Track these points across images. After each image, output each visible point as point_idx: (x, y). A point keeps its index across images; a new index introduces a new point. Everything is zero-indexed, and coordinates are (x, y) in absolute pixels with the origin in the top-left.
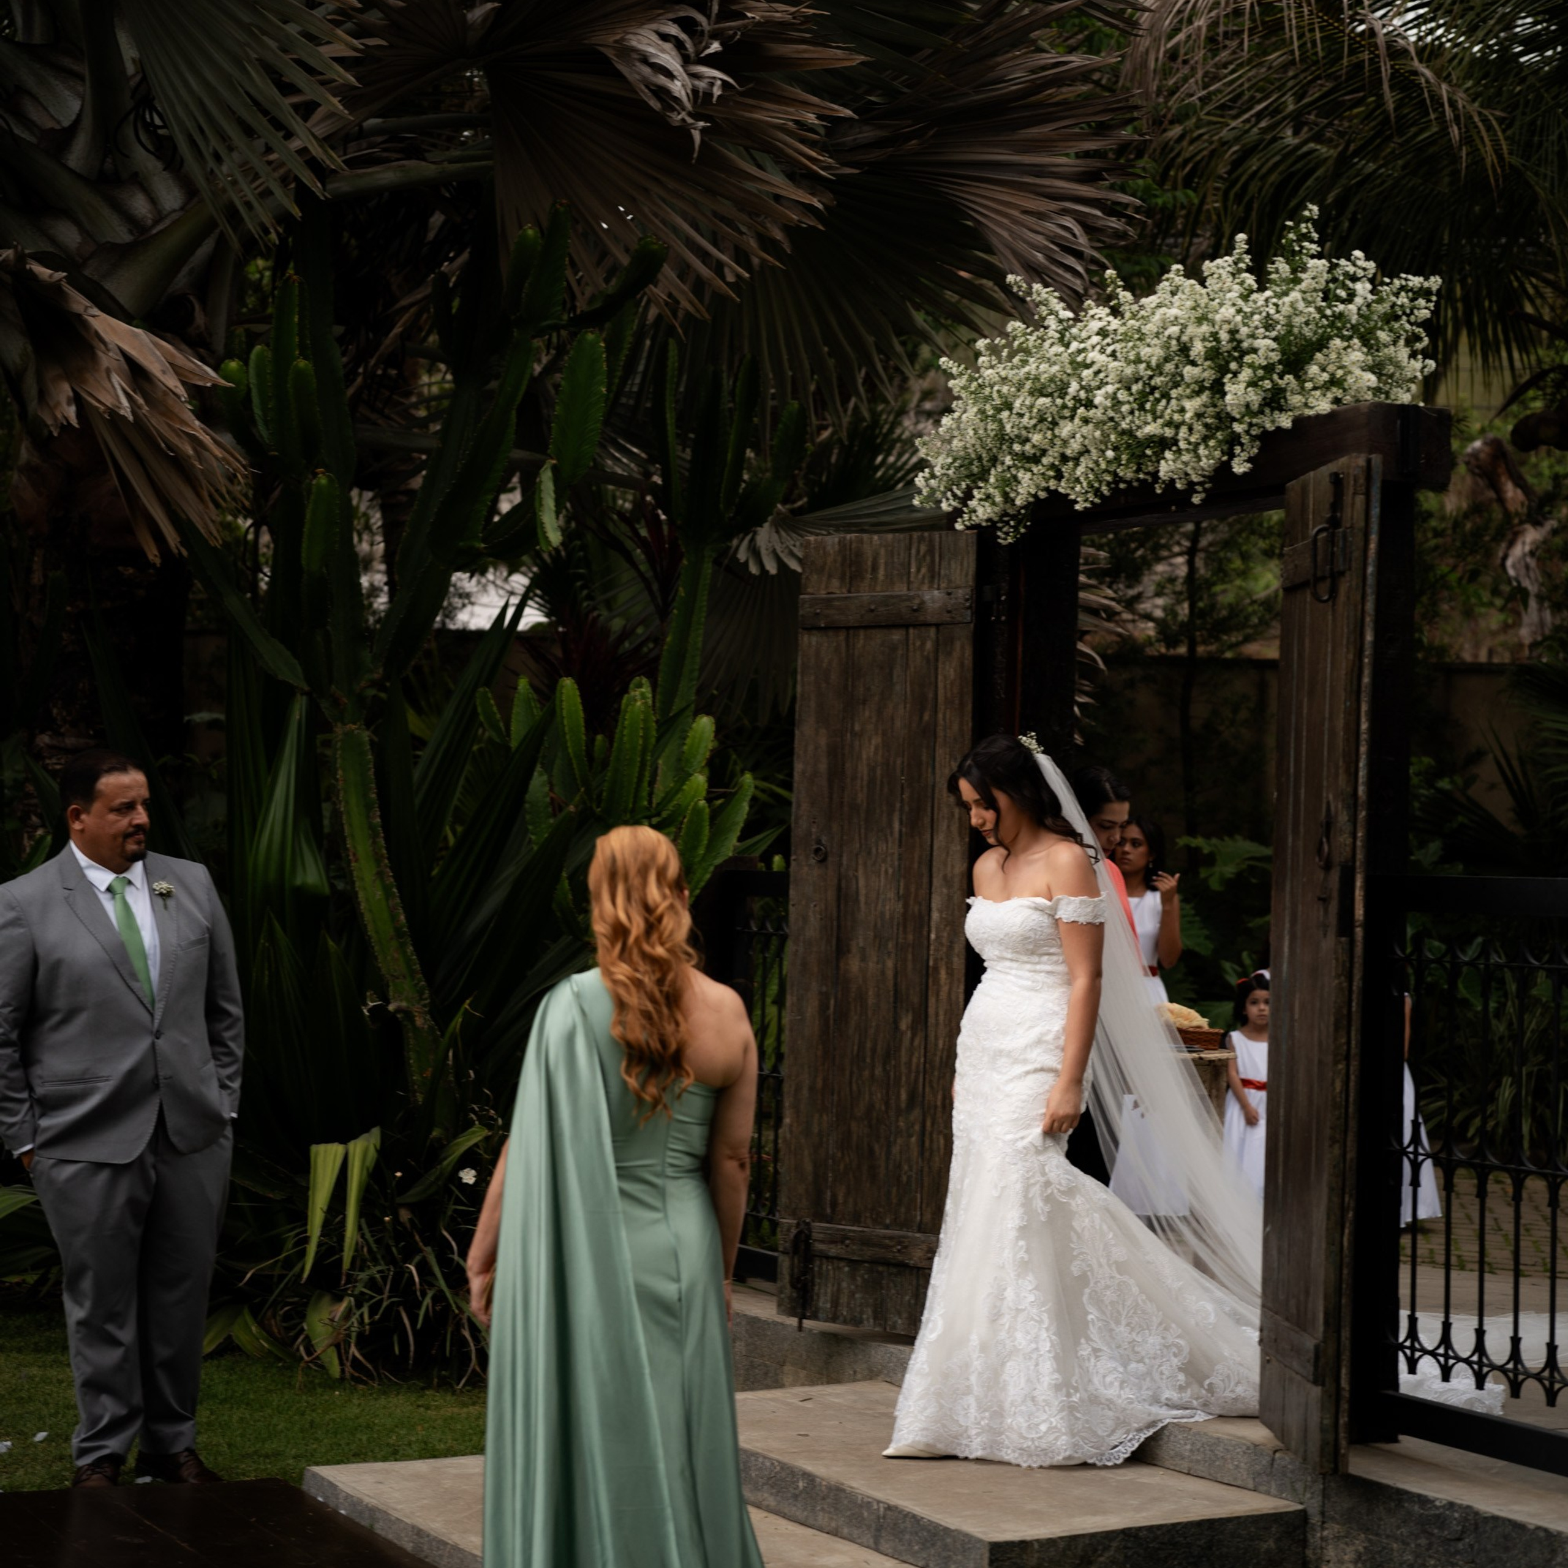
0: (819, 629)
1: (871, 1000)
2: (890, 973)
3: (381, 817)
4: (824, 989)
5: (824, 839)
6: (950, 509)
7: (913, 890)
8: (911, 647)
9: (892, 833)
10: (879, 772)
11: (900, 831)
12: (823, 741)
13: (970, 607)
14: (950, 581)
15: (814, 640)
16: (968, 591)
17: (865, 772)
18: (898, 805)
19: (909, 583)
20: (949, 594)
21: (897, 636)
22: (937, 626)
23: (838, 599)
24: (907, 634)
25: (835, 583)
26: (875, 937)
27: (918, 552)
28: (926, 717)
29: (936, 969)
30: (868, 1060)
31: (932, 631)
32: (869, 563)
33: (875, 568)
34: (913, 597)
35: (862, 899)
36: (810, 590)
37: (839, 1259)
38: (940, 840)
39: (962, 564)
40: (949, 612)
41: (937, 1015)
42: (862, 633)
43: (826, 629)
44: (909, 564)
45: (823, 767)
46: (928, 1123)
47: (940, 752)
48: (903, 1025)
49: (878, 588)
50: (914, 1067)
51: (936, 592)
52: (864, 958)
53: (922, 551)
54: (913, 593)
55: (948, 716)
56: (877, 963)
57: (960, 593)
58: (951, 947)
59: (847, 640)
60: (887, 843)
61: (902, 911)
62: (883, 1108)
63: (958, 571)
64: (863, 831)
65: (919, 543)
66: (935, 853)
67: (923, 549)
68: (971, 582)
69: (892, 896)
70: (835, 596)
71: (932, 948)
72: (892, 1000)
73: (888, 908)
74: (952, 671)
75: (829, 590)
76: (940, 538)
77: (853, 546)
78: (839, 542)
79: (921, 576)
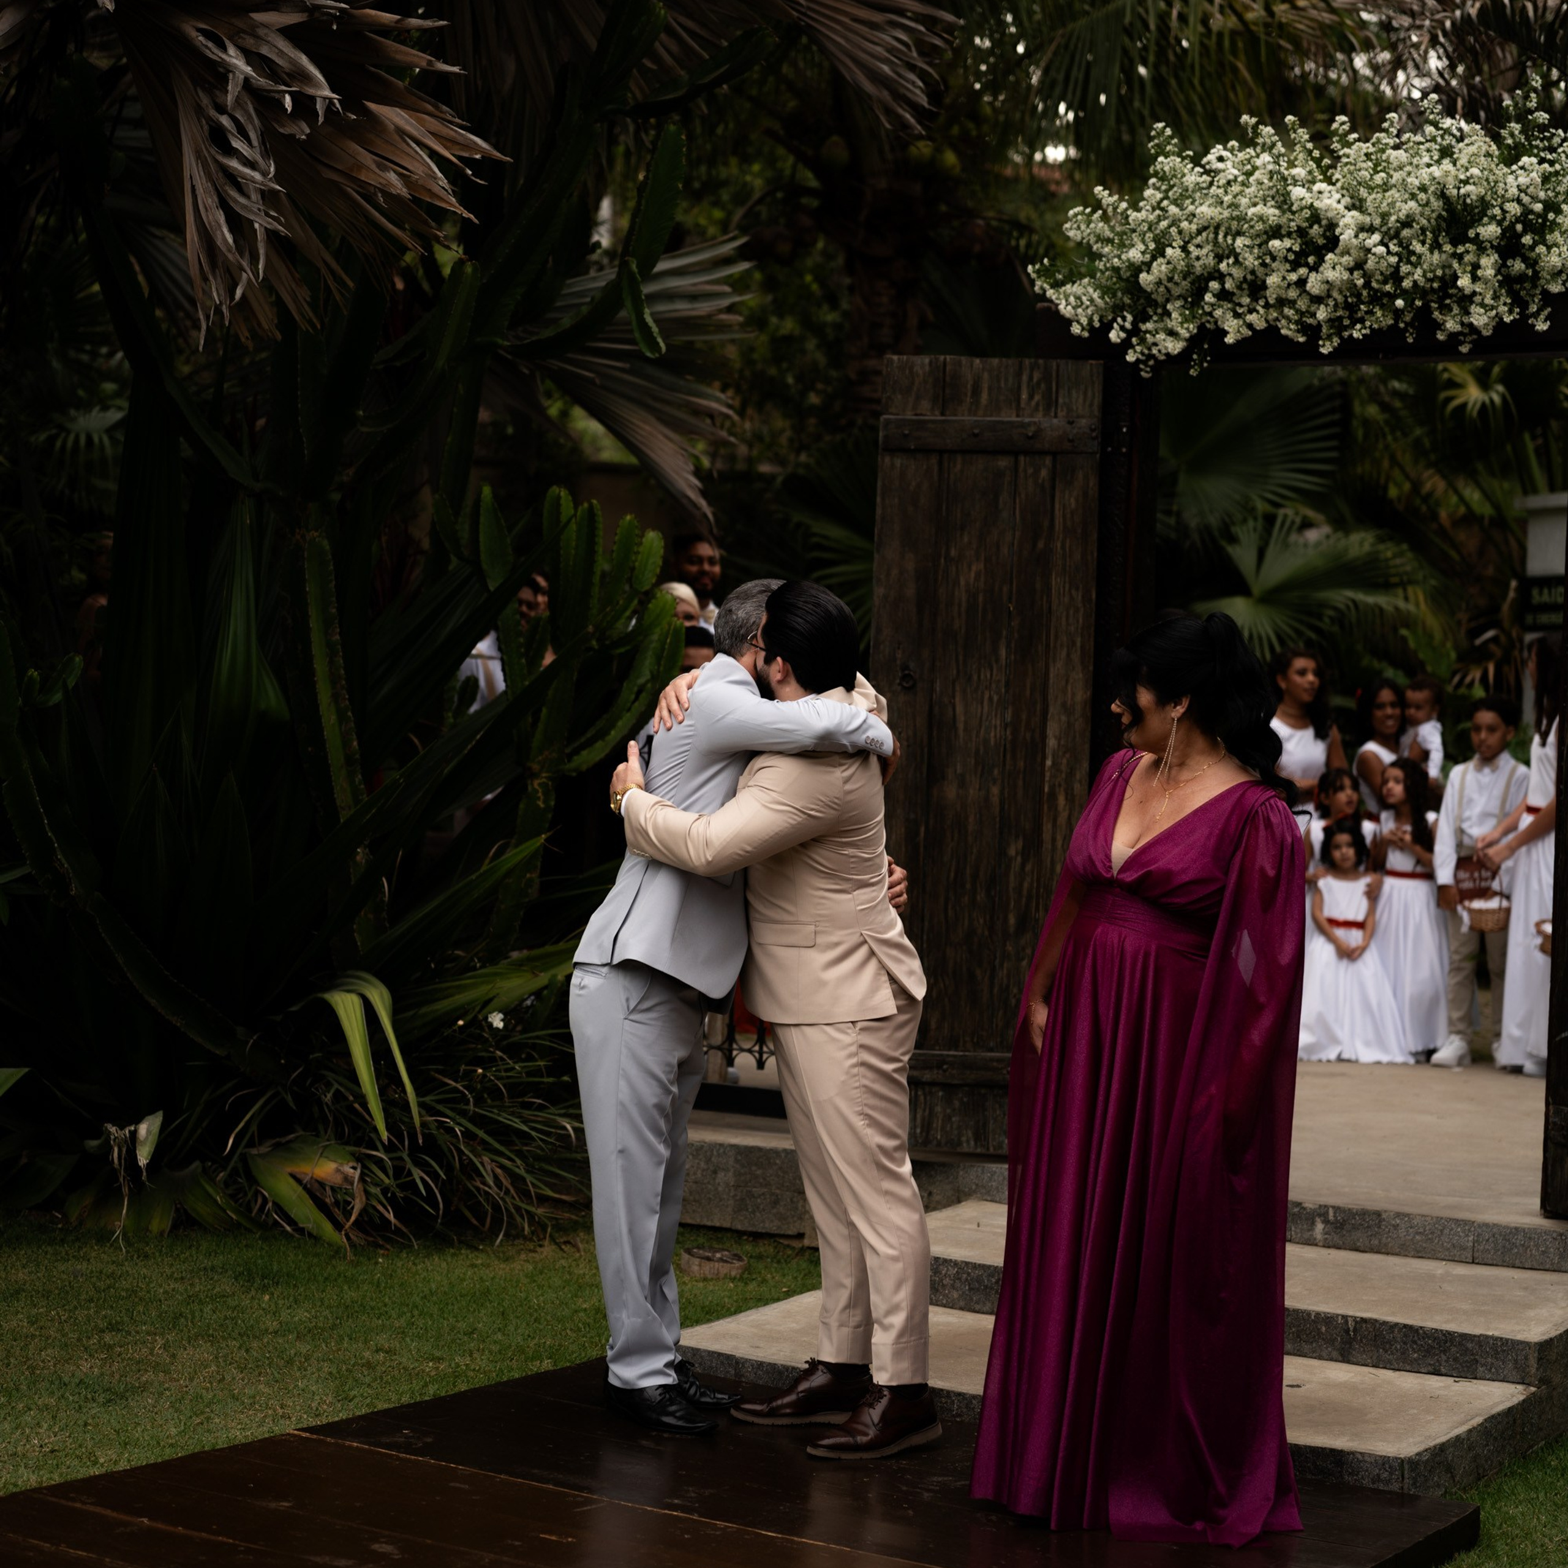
0: (906, 451)
1: (972, 827)
2: (995, 800)
3: (340, 633)
4: (912, 816)
5: (912, 665)
7: (1024, 717)
8: (1021, 475)
9: (997, 660)
10: (981, 599)
11: (1008, 659)
12: (910, 566)
13: (1094, 439)
14: (1070, 410)
15: (898, 462)
16: (1094, 421)
17: (964, 598)
18: (1004, 633)
19: (1018, 408)
20: (1071, 423)
21: (1003, 463)
22: (1054, 454)
23: (932, 422)
24: (1016, 462)
25: (925, 405)
26: (977, 763)
27: (1031, 378)
28: (1041, 545)
29: (1053, 796)
30: (968, 886)
31: (1048, 461)
32: (969, 386)
33: (976, 391)
34: (1029, 424)
35: (961, 726)
36: (893, 410)
37: (932, 1084)
38: (1057, 669)
39: (1085, 394)
40: (1070, 441)
41: (1054, 840)
42: (959, 459)
43: (915, 451)
44: (1019, 388)
45: (910, 591)
47: (1055, 581)
48: (1012, 852)
49: (981, 413)
50: (1025, 892)
51: (1055, 421)
52: (962, 785)
53: (1035, 380)
54: (1027, 420)
55: (1068, 545)
56: (980, 789)
57: (1083, 422)
58: (1071, 773)
59: (940, 463)
60: (992, 671)
61: (1010, 737)
62: (986, 933)
63: (1081, 400)
64: (961, 658)
65: (1032, 370)
66: (1051, 681)
67: (1036, 376)
68: (1096, 413)
69: (998, 723)
70: (926, 418)
71: (1048, 774)
72: (997, 826)
73: (992, 734)
74: (1072, 500)
75: (919, 412)
76: (1058, 366)
77: (948, 368)
78: (931, 363)
79: (1033, 403)
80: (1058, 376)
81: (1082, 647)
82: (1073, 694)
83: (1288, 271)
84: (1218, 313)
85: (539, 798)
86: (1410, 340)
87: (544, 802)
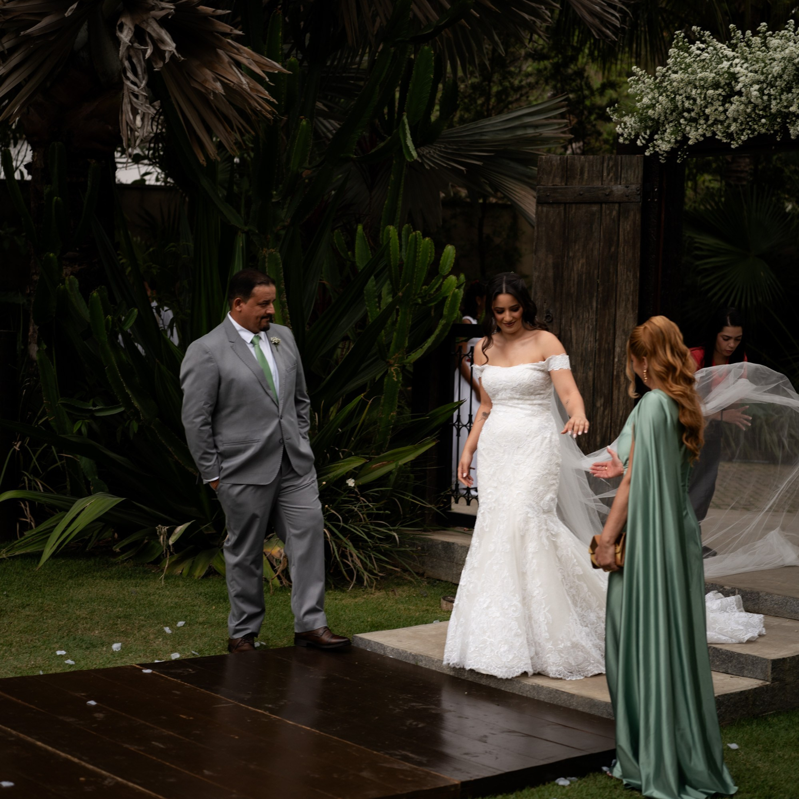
0: (548, 203)
2: (590, 378)
3: (287, 297)
5: (551, 311)
6: (641, 145)
7: (604, 336)
8: (604, 214)
9: (592, 308)
10: (584, 277)
11: (597, 307)
12: (550, 261)
13: (638, 195)
14: (627, 181)
15: (545, 209)
16: (639, 186)
17: (576, 277)
18: (595, 294)
19: (602, 180)
20: (627, 187)
21: (595, 208)
22: (619, 203)
23: (561, 188)
24: (601, 207)
25: (558, 180)
26: (582, 360)
27: (608, 165)
28: (613, 249)
29: (618, 376)
31: (617, 206)
32: (579, 170)
33: (582, 173)
34: (606, 189)
35: (574, 341)
36: (542, 183)
38: (620, 312)
39: (634, 172)
40: (627, 196)
41: (619, 399)
42: (574, 206)
43: (553, 203)
44: (603, 170)
45: (550, 274)
47: (620, 268)
48: (598, 404)
49: (584, 183)
50: (605, 425)
51: (619, 186)
53: (610, 165)
54: (606, 186)
55: (626, 249)
56: (583, 373)
57: (634, 187)
59: (565, 209)
60: (589, 313)
61: (598, 347)
62: (586, 445)
63: (632, 175)
64: (574, 307)
65: (609, 160)
66: (617, 318)
67: (611, 163)
68: (640, 182)
69: (592, 339)
70: (558, 187)
71: (616, 366)
72: (592, 391)
73: (589, 345)
74: (628, 226)
75: (554, 184)
76: (622, 158)
77: (569, 161)
78: (560, 159)
79: (609, 178)
80: (621, 163)
81: (633, 302)
82: (628, 325)
83: (719, 106)
84: (688, 128)
85: (394, 376)
86: (778, 139)
87: (397, 378)
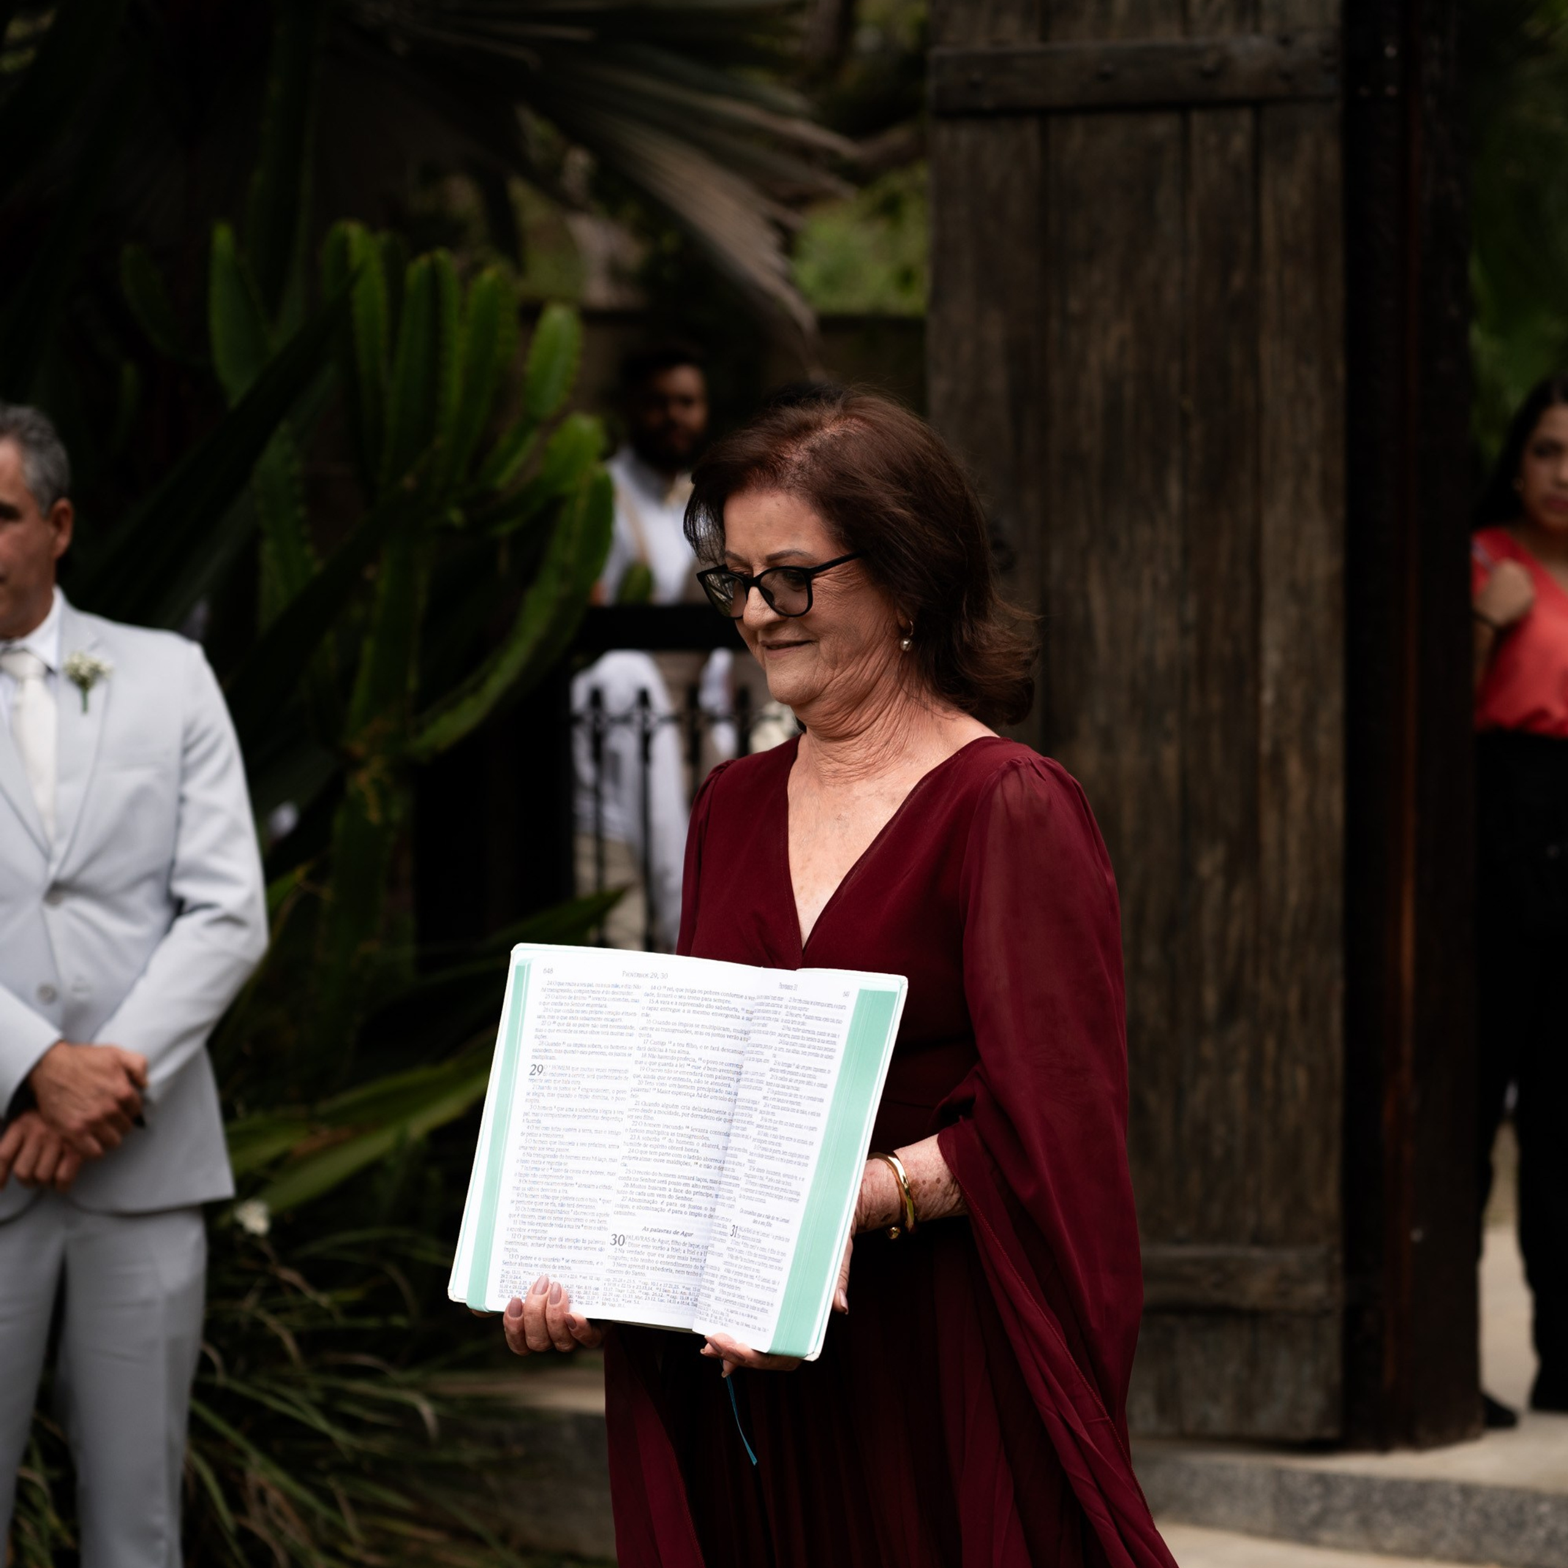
0: (978, 114)
1: (1128, 820)
2: (1170, 773)
7: (1219, 612)
8: (1196, 148)
9: (1164, 507)
10: (1129, 390)
11: (1184, 502)
12: (995, 335)
13: (1333, 69)
14: (1284, 17)
15: (965, 140)
16: (1329, 35)
17: (1098, 391)
18: (1176, 453)
19: (1186, 18)
20: (1285, 42)
21: (1162, 127)
22: (1257, 104)
23: (1024, 55)
24: (1186, 122)
25: (1010, 24)
26: (1134, 704)
28: (1238, 280)
29: (1278, 759)
31: (1245, 118)
34: (1205, 50)
35: (1101, 635)
36: (952, 41)
40: (1284, 77)
41: (1282, 845)
42: (1078, 123)
43: (996, 113)
45: (998, 382)
46: (1270, 1046)
47: (1270, 350)
48: (1205, 868)
49: (1116, 32)
50: (1232, 944)
51: (1255, 39)
52: (1108, 742)
54: (1200, 41)
55: (1288, 279)
56: (1141, 753)
57: (1310, 38)
58: (1310, 715)
59: (1043, 134)
60: (1155, 526)
61: (1193, 653)
62: (1164, 1024)
64: (1096, 505)
66: (1267, 542)
69: (1170, 625)
70: (1012, 49)
71: (1267, 722)
72: (1176, 821)
73: (1160, 648)
74: (1295, 191)
75: (998, 38)
81: (1323, 476)
82: (1309, 564)
85: (370, 807)
87: (382, 813)
